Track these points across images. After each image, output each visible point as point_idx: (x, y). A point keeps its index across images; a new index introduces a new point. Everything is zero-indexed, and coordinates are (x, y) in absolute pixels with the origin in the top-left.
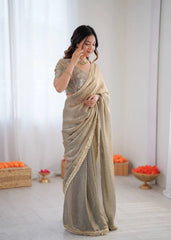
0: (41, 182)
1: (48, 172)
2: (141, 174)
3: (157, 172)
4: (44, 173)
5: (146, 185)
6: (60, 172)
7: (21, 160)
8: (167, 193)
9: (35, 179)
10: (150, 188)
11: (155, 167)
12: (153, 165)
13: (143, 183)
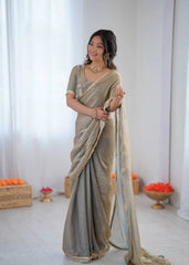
0: (42, 201)
1: (50, 190)
2: (152, 193)
3: (171, 189)
4: (46, 191)
5: (159, 204)
6: (63, 191)
7: (21, 177)
8: (181, 213)
9: (35, 198)
10: (163, 208)
11: (168, 185)
12: (166, 182)
13: (155, 202)
